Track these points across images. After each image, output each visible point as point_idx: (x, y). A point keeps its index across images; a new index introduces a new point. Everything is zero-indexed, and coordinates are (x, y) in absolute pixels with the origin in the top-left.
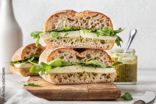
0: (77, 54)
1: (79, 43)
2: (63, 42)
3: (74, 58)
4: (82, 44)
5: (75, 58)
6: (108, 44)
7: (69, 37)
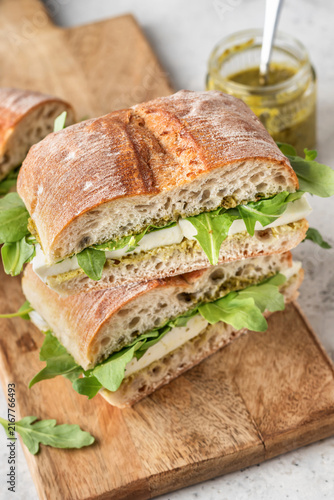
0: (181, 291)
1: (183, 260)
2: (124, 270)
3: (173, 306)
4: (194, 259)
5: (176, 302)
6: (286, 235)
7: (143, 252)
